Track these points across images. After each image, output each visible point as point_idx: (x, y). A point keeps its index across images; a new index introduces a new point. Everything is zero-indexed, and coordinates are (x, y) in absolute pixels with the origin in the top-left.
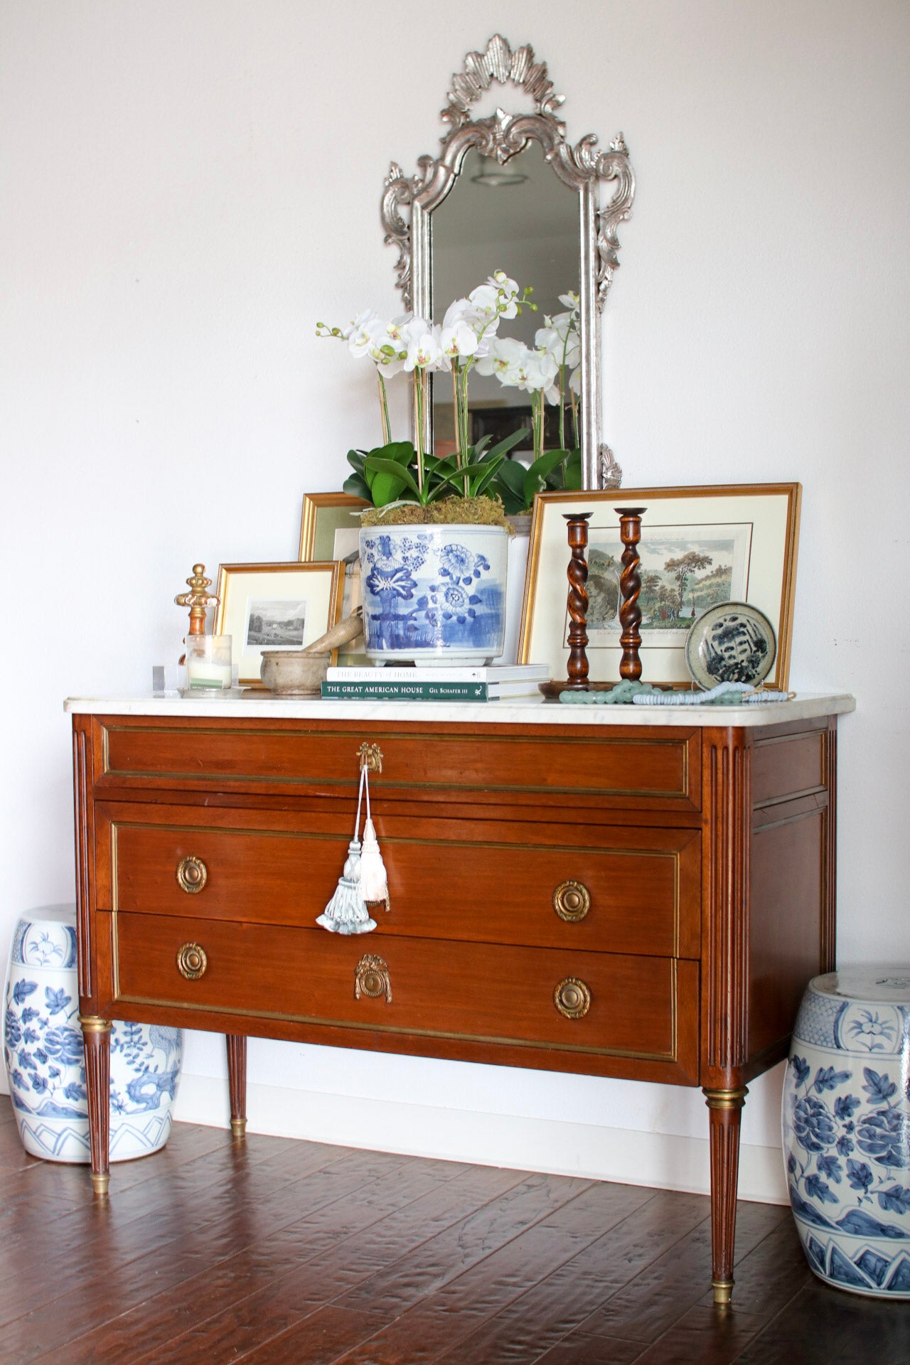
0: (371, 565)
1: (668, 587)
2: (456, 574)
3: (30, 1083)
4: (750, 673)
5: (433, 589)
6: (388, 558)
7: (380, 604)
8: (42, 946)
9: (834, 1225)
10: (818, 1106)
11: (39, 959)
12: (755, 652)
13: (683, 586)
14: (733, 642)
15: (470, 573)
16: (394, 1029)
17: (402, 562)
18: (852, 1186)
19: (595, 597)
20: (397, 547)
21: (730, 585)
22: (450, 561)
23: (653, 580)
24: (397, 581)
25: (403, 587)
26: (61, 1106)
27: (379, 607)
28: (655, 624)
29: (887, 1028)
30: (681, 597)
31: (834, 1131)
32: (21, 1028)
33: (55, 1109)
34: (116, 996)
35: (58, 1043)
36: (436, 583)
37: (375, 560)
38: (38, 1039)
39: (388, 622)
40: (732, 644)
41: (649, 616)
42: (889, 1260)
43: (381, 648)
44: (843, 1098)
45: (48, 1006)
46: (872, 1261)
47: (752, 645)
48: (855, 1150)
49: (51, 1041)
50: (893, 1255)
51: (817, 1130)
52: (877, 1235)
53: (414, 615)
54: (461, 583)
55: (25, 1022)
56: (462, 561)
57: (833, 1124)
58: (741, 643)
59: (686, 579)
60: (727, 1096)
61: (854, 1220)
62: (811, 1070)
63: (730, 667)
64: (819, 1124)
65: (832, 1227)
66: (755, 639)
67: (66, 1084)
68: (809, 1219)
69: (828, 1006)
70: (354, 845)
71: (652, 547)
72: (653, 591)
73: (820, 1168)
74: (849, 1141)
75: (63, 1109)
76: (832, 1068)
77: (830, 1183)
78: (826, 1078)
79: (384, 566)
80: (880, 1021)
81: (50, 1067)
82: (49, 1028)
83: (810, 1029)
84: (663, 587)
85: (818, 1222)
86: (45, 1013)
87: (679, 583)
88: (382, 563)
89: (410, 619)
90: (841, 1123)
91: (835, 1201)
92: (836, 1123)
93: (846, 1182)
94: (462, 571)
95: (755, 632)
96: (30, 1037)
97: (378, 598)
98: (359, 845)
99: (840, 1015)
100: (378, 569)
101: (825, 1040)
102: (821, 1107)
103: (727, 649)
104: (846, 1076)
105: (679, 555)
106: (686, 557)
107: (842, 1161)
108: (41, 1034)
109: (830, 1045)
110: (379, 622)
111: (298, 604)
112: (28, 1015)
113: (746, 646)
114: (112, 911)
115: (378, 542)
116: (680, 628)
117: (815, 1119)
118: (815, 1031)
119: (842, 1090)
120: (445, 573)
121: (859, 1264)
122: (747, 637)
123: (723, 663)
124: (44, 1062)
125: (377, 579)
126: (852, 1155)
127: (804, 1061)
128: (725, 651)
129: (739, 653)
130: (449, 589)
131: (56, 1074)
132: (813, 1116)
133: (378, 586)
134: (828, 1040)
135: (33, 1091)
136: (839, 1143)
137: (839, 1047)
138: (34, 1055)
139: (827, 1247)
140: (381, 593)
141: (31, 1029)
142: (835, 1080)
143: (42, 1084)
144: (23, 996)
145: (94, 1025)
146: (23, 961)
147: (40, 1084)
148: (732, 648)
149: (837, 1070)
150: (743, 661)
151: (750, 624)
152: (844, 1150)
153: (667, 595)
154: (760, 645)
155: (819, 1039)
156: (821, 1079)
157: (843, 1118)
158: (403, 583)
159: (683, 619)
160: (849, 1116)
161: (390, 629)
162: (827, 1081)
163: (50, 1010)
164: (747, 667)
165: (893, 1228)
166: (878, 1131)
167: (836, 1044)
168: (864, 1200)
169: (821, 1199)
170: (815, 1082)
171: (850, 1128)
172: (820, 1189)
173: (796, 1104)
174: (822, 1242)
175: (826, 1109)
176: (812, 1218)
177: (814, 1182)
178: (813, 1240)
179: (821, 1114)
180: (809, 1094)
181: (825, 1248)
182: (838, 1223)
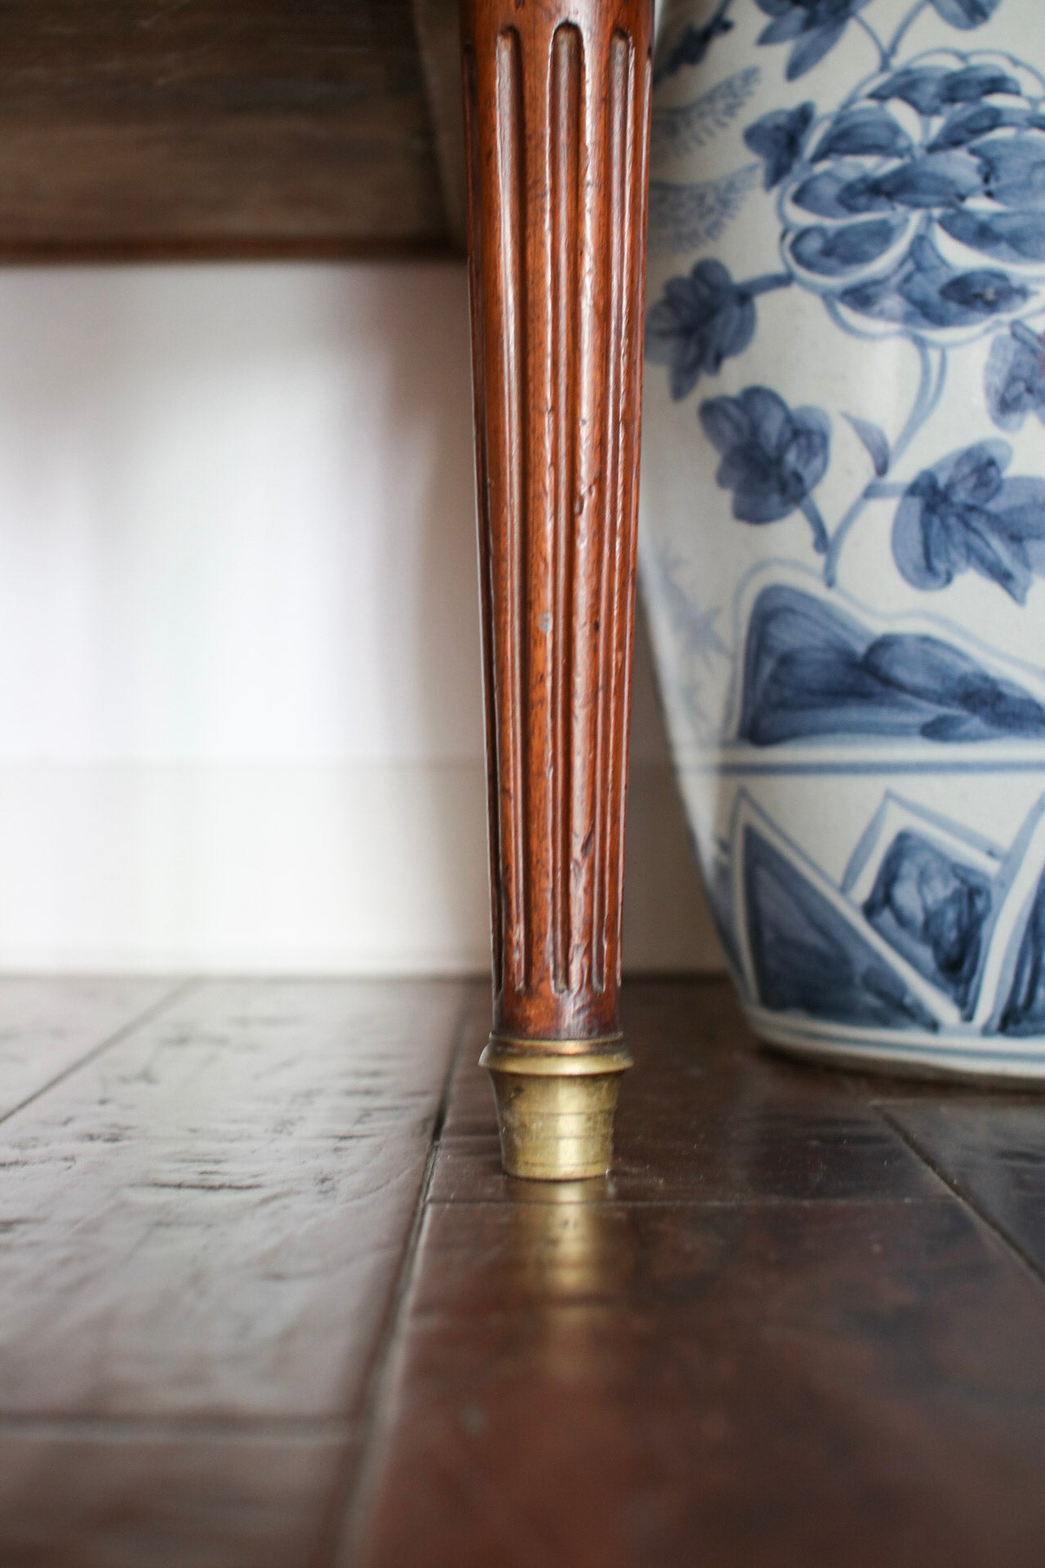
64: (989, 171)
68: (900, 732)
85: (975, 723)
102: (997, 84)
117: (961, 154)
132: (951, 140)
139: (1011, 860)
169: (1003, 578)
172: (995, 521)
173: (813, 141)
174: (971, 838)
175: (1029, 86)
176: (931, 711)
177: (961, 496)
178: (902, 847)
179: (996, 119)
180: (898, 62)
181: (991, 867)
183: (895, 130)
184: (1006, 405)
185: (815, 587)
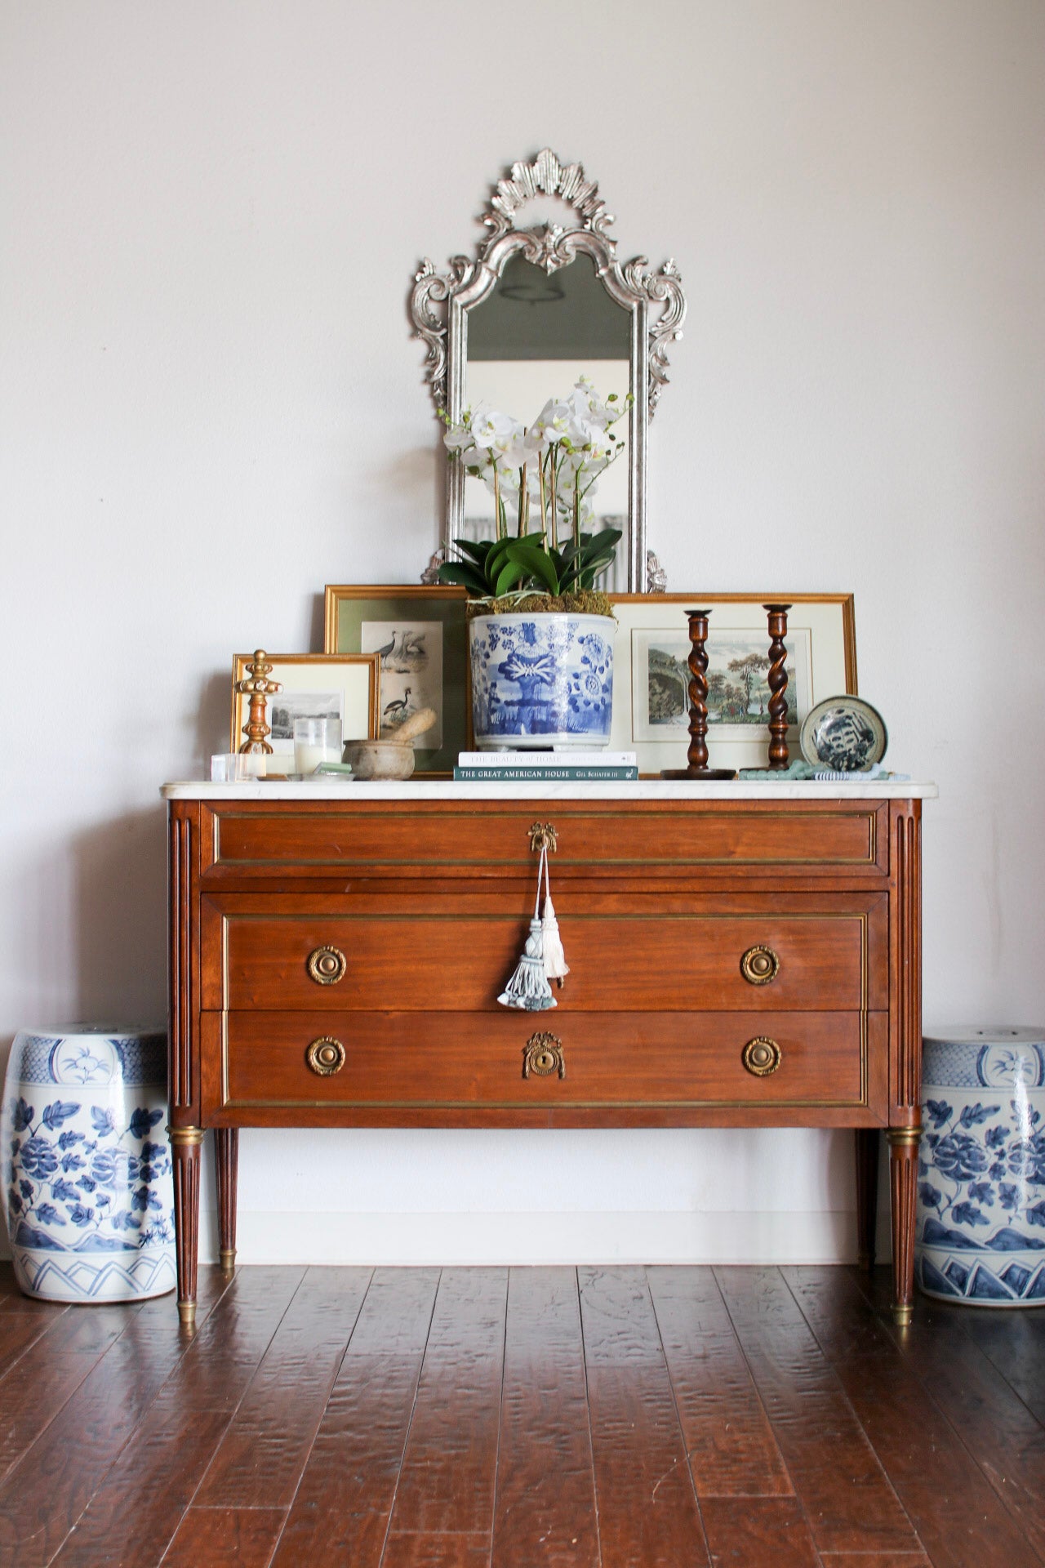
0: (509, 652)
1: (734, 686)
2: (594, 663)
3: (67, 1216)
4: (859, 760)
5: (576, 676)
6: (532, 645)
7: (520, 690)
8: (82, 1063)
9: (983, 1245)
10: (966, 1141)
11: (79, 1077)
12: (861, 741)
13: (749, 685)
14: (840, 732)
15: (603, 663)
16: (572, 1104)
17: (548, 649)
18: (1004, 1207)
19: (660, 694)
20: (543, 634)
21: (795, 684)
22: (590, 650)
23: (718, 679)
24: (541, 667)
25: (547, 674)
26: (107, 1238)
27: (518, 693)
28: (725, 720)
29: (1027, 1064)
30: (748, 694)
31: (986, 1160)
32: (57, 1156)
33: (99, 1242)
34: (225, 1101)
35: (108, 1167)
36: (579, 671)
37: (515, 647)
38: (84, 1165)
39: (529, 708)
40: (839, 734)
41: (717, 712)
42: (1031, 1270)
43: (519, 733)
44: (993, 1129)
45: (95, 1127)
46: (1017, 1273)
47: (858, 735)
48: (1007, 1175)
49: (100, 1166)
50: (1035, 1265)
51: (968, 1161)
52: (1023, 1248)
54: (597, 671)
55: (64, 1148)
56: (599, 650)
57: (985, 1154)
58: (847, 734)
59: (750, 678)
60: (910, 1133)
61: (1004, 1238)
62: (954, 1109)
63: (839, 755)
64: (969, 1155)
65: (980, 1248)
66: (860, 729)
67: (115, 1213)
68: (953, 1246)
69: (966, 1051)
70: (536, 923)
71: (713, 648)
72: (719, 689)
73: (971, 1195)
74: (1001, 1167)
75: (109, 1241)
76: (978, 1105)
77: (983, 1208)
78: (972, 1114)
79: (526, 653)
80: (1020, 1059)
81: (98, 1195)
82: (97, 1151)
83: (947, 1074)
84: (728, 686)
85: (966, 1246)
86: (92, 1136)
87: (744, 682)
88: (524, 650)
89: (552, 705)
90: (992, 1151)
91: (986, 1222)
92: (987, 1152)
93: (998, 1204)
94: (598, 660)
95: (860, 723)
96: (71, 1163)
97: (517, 685)
98: (540, 922)
99: (982, 1057)
100: (518, 656)
101: (968, 1081)
102: (971, 1140)
103: (834, 739)
104: (996, 1109)
105: (741, 657)
106: (749, 658)
107: (995, 1185)
108: (88, 1159)
109: (974, 1084)
110: (518, 708)
111: (330, 697)
112: (66, 1140)
113: (852, 736)
114: (222, 1010)
115: (518, 629)
116: (750, 723)
117: (965, 1151)
118: (953, 1075)
119: (991, 1122)
120: (585, 660)
121: (1004, 1278)
122: (853, 728)
123: (832, 752)
124: (91, 1191)
125: (516, 664)
126: (1004, 1179)
127: (944, 1103)
128: (833, 740)
129: (847, 743)
130: (588, 677)
131: (104, 1202)
132: (964, 1148)
133: (517, 672)
134: (972, 1080)
135: (72, 1225)
136: (991, 1169)
137: (984, 1085)
138: (77, 1183)
139: (971, 1269)
140: (521, 679)
141: (74, 1155)
142: (983, 1114)
143: (86, 1215)
144: (60, 1120)
145: (187, 1136)
146: (56, 1081)
147: (81, 1216)
148: (839, 738)
149: (984, 1105)
150: (850, 750)
151: (856, 716)
152: (996, 1175)
153: (734, 693)
154: (867, 735)
155: (961, 1081)
156: (967, 1114)
157: (994, 1147)
158: (547, 670)
159: (753, 716)
160: (1001, 1144)
161: (531, 715)
162: (975, 1116)
163: (98, 1132)
164: (855, 755)
165: (1036, 1241)
166: (1027, 1154)
167: (981, 1082)
168: (1014, 1219)
169: (970, 1223)
170: (961, 1120)
171: (1002, 1155)
172: (970, 1215)
173: (939, 1142)
174: (965, 1265)
176: (957, 1243)
177: (964, 1209)
178: (953, 1265)
179: (971, 1147)
180: (955, 1131)
181: (968, 1270)
182: (986, 1243)
183: (953, 1145)
185: (938, 1220)
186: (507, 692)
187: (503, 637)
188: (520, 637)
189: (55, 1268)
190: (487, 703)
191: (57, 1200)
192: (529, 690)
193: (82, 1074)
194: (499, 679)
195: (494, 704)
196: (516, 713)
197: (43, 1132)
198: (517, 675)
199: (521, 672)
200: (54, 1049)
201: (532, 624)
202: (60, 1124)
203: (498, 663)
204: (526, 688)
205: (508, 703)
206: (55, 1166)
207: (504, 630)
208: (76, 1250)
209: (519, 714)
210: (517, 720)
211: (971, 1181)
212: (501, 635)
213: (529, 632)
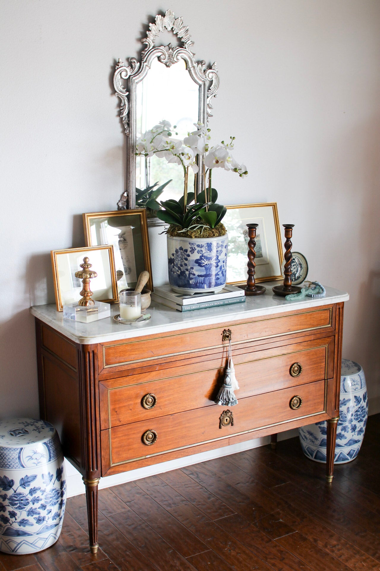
0: (201, 255)
3: (34, 522)
5: (223, 262)
6: (210, 252)
7: (205, 271)
8: (34, 457)
11: (34, 463)
16: (235, 435)
17: (216, 253)
18: (352, 432)
20: (214, 247)
21: (260, 241)
24: (213, 261)
25: (215, 263)
26: (50, 525)
27: (204, 272)
29: (358, 382)
31: (347, 418)
32: (29, 499)
34: (111, 465)
35: (51, 498)
36: (224, 260)
37: (203, 253)
38: (41, 500)
39: (209, 277)
43: (203, 287)
44: (349, 407)
47: (297, 266)
48: (353, 421)
49: (48, 498)
51: (341, 419)
52: (354, 444)
53: (218, 273)
55: (32, 495)
58: (293, 265)
61: (350, 442)
64: (342, 417)
65: (342, 446)
66: (298, 263)
67: (53, 514)
70: (228, 371)
74: (352, 419)
76: (344, 399)
77: (345, 434)
78: (342, 402)
79: (208, 255)
80: (356, 381)
81: (47, 510)
82: (46, 493)
85: (338, 447)
86: (43, 487)
89: (217, 275)
91: (345, 438)
92: (348, 415)
93: (350, 431)
95: (298, 261)
97: (204, 268)
98: (230, 370)
99: (344, 382)
100: (204, 256)
102: (342, 412)
104: (349, 400)
107: (349, 426)
108: (43, 497)
109: (342, 392)
110: (203, 278)
112: (32, 492)
113: (295, 266)
114: (109, 428)
115: (205, 245)
117: (340, 416)
119: (348, 405)
120: (226, 255)
121: (348, 455)
122: (295, 263)
124: (45, 509)
125: (204, 260)
126: (352, 423)
129: (293, 269)
131: (49, 512)
133: (204, 263)
135: (36, 525)
137: (346, 392)
138: (39, 508)
139: (338, 453)
140: (205, 266)
141: (37, 497)
142: (346, 402)
143: (42, 519)
144: (28, 483)
145: (95, 482)
146: (24, 467)
147: (40, 520)
149: (346, 399)
151: (296, 259)
152: (350, 422)
154: (300, 265)
157: (350, 413)
158: (216, 261)
160: (352, 411)
161: (209, 280)
162: (343, 403)
163: (46, 484)
165: (358, 440)
166: (359, 413)
167: (344, 391)
168: (354, 435)
169: (340, 439)
171: (352, 415)
172: (341, 436)
175: (344, 412)
177: (339, 435)
179: (342, 414)
182: (345, 445)
184: (342, 430)
186: (197, 271)
187: (198, 249)
188: (206, 249)
189: (27, 543)
190: (188, 276)
191: (30, 517)
192: (208, 270)
193: (35, 461)
194: (195, 266)
195: (191, 276)
196: (203, 280)
197: (21, 490)
198: (204, 264)
199: (206, 263)
200: (20, 453)
201: (211, 243)
202: (29, 485)
203: (195, 259)
204: (207, 270)
205: (199, 276)
206: (28, 503)
207: (198, 246)
208: (37, 534)
209: (204, 280)
210: (203, 283)
211: (342, 426)
212: (196, 248)
213: (209, 246)
